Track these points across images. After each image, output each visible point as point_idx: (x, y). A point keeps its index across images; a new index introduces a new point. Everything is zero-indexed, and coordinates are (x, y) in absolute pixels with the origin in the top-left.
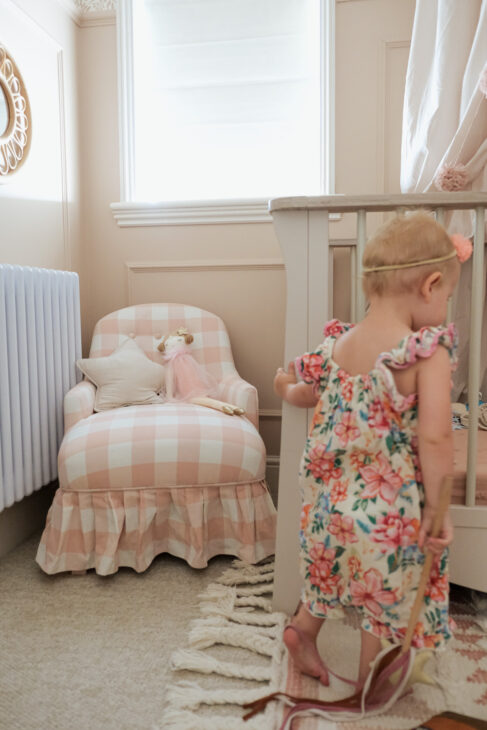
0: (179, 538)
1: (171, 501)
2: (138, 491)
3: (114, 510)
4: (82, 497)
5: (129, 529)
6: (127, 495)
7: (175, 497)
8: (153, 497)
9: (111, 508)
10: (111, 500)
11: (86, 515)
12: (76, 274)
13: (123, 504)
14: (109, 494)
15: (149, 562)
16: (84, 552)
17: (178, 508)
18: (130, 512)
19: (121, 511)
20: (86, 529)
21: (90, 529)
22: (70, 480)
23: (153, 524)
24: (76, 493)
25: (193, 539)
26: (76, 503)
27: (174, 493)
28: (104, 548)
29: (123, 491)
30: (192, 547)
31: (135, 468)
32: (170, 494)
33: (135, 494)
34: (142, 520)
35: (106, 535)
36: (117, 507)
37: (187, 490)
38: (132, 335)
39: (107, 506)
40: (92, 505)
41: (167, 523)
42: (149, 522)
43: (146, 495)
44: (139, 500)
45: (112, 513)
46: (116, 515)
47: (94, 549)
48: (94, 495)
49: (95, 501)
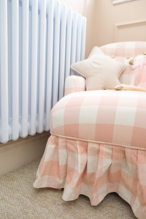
0: (127, 187)
1: (125, 157)
2: (99, 144)
3: (79, 156)
4: (60, 141)
5: (89, 171)
6: (90, 146)
7: (128, 155)
8: (110, 151)
9: (78, 152)
10: (78, 147)
11: (62, 153)
12: (86, 19)
13: (87, 151)
14: (78, 142)
15: (101, 198)
16: (60, 178)
17: (130, 165)
18: (91, 159)
19: (85, 156)
20: (62, 163)
21: (64, 163)
22: (54, 127)
23: (108, 171)
24: (57, 137)
25: (139, 193)
26: (57, 144)
27: (128, 151)
28: (71, 179)
29: (88, 142)
30: (137, 198)
31: (99, 126)
32: (124, 152)
33: (96, 146)
34: (99, 167)
35: (73, 170)
36: (82, 153)
37: (139, 151)
38: (113, 56)
39: (76, 151)
40: (66, 147)
41: (119, 173)
42: (104, 170)
43: (105, 149)
44: (98, 151)
45: (78, 156)
46: (81, 158)
47: (65, 177)
48: (68, 141)
49: (68, 145)
